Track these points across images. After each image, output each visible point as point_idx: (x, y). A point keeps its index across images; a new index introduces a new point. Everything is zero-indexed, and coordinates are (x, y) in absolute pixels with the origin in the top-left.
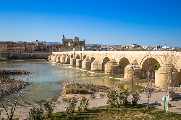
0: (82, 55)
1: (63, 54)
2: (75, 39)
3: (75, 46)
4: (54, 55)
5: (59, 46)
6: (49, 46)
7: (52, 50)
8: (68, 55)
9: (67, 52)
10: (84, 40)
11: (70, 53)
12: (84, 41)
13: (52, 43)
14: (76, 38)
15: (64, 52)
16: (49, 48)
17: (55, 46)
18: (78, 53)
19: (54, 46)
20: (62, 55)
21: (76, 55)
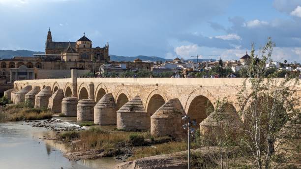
0: (95, 87)
1: (44, 87)
2: (80, 42)
3: (80, 62)
4: (19, 88)
5: (34, 63)
6: (7, 63)
7: (14, 73)
8: (56, 88)
9: (54, 80)
10: (107, 47)
11: (63, 83)
12: (106, 49)
13: (17, 52)
14: (84, 39)
15: (46, 80)
16: (8, 69)
17: (25, 63)
18: (84, 82)
19: (21, 61)
20: (41, 89)
21: (77, 90)
